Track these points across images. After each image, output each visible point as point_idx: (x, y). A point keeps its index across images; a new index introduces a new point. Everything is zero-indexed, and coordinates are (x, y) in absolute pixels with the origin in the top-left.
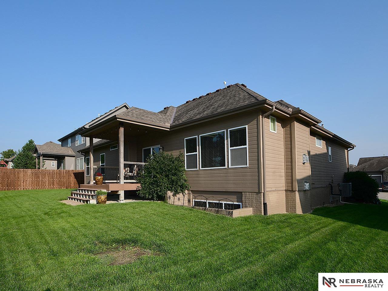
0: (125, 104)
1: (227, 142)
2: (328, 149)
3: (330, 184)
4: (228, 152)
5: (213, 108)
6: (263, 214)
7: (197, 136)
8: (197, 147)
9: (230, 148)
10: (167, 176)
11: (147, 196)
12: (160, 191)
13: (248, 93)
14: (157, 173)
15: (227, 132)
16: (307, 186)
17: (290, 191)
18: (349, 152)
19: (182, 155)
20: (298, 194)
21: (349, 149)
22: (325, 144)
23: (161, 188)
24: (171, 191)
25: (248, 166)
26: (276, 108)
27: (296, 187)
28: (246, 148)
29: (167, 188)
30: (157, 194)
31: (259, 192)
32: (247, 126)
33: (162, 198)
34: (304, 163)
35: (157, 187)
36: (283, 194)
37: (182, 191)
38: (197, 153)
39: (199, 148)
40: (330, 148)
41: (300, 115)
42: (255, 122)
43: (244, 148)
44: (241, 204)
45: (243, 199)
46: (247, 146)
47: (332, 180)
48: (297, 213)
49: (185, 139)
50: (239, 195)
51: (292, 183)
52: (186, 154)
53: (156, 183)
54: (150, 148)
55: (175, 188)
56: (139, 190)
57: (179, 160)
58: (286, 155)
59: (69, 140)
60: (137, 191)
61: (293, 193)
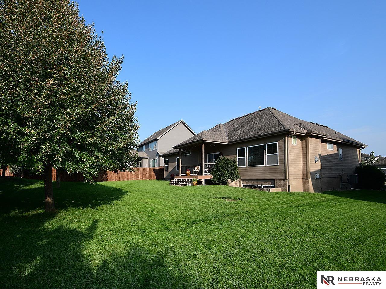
0: (182, 120)
1: (265, 151)
2: (338, 150)
3: (340, 175)
4: (266, 157)
5: (255, 130)
6: (288, 191)
7: (245, 147)
8: (246, 154)
9: (267, 155)
10: (228, 171)
11: (216, 182)
12: (224, 180)
13: (278, 120)
14: (222, 169)
15: (265, 146)
16: (318, 176)
17: (306, 179)
18: (361, 150)
19: (235, 158)
20: (311, 181)
21: (361, 148)
22: (336, 147)
23: (225, 178)
24: (230, 179)
25: (278, 164)
26: (296, 132)
27: (310, 176)
28: (277, 154)
29: (228, 177)
30: (222, 181)
31: (285, 179)
32: (278, 142)
33: (225, 183)
34: (315, 162)
35: (223, 177)
36: (301, 181)
37: (236, 179)
38: (246, 157)
39: (247, 154)
40: (341, 150)
41: (312, 134)
42: (283, 140)
43: (276, 154)
44: (274, 186)
45: (275, 183)
46: (278, 154)
47: (343, 172)
48: (310, 192)
49: (237, 149)
50: (273, 181)
51: (307, 174)
52: (238, 158)
53: (222, 175)
54: (213, 154)
55: (232, 177)
56: (212, 179)
57: (234, 161)
58: (303, 157)
59: (144, 147)
60: (210, 179)
61: (308, 181)
